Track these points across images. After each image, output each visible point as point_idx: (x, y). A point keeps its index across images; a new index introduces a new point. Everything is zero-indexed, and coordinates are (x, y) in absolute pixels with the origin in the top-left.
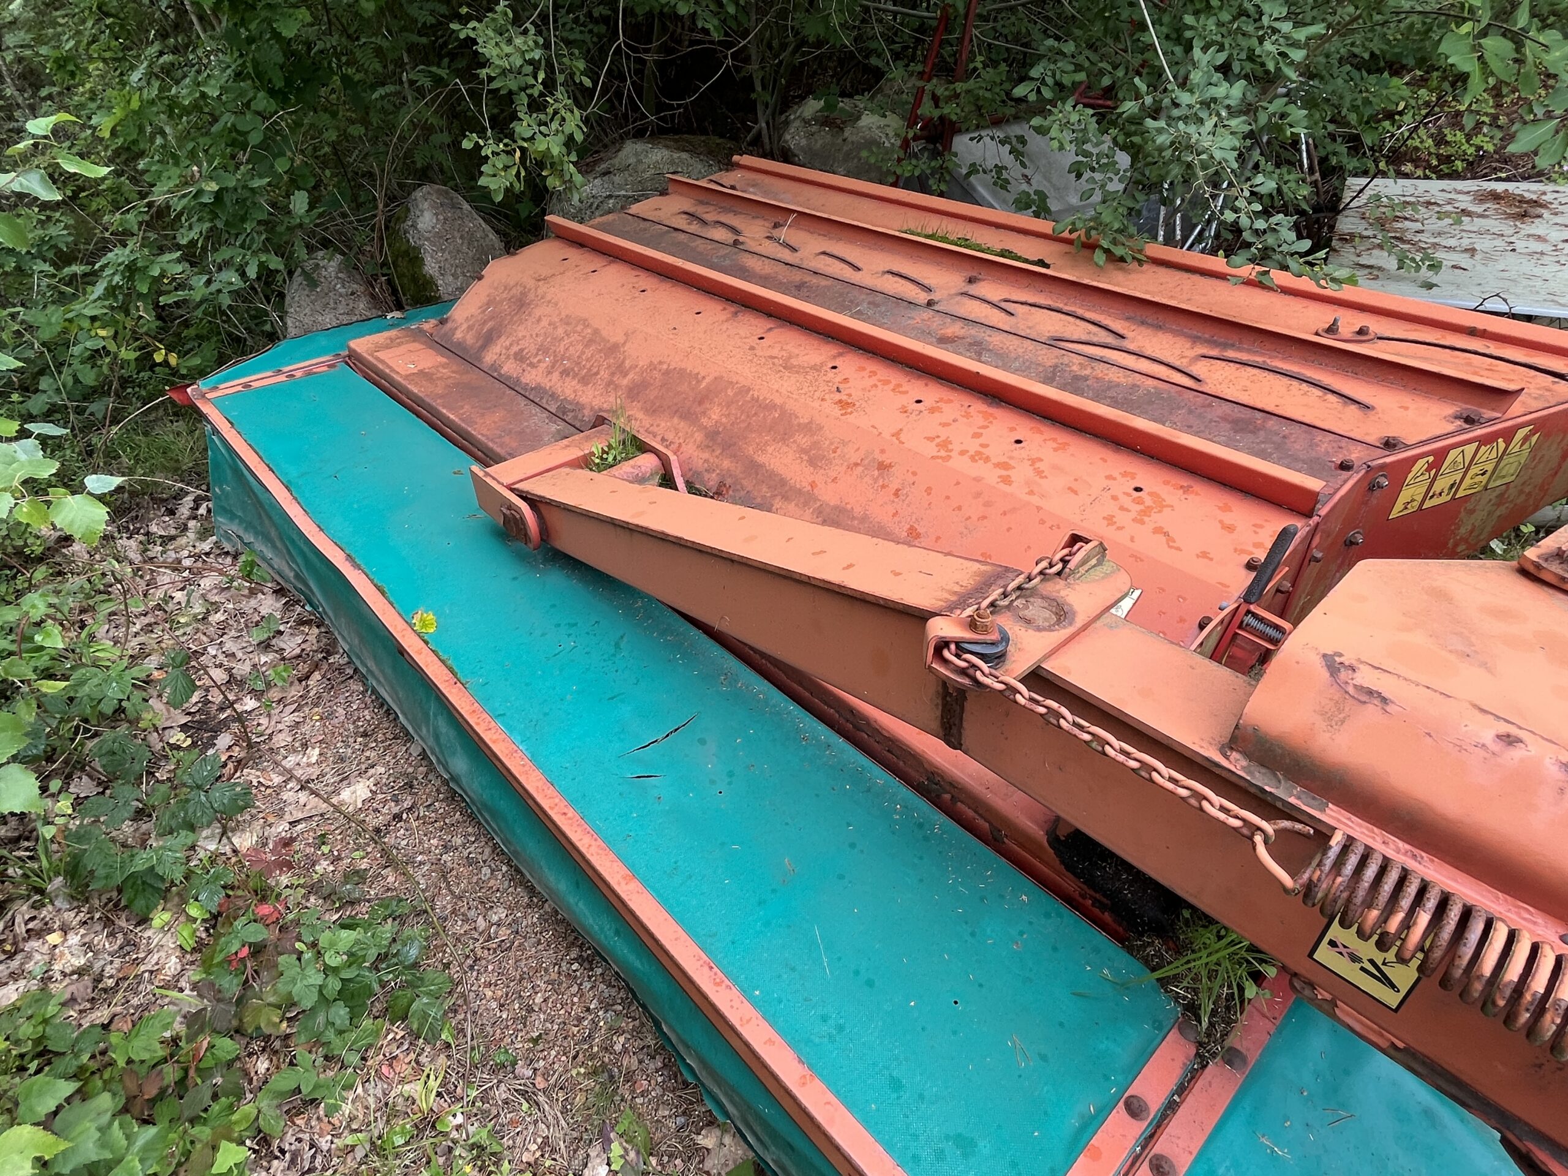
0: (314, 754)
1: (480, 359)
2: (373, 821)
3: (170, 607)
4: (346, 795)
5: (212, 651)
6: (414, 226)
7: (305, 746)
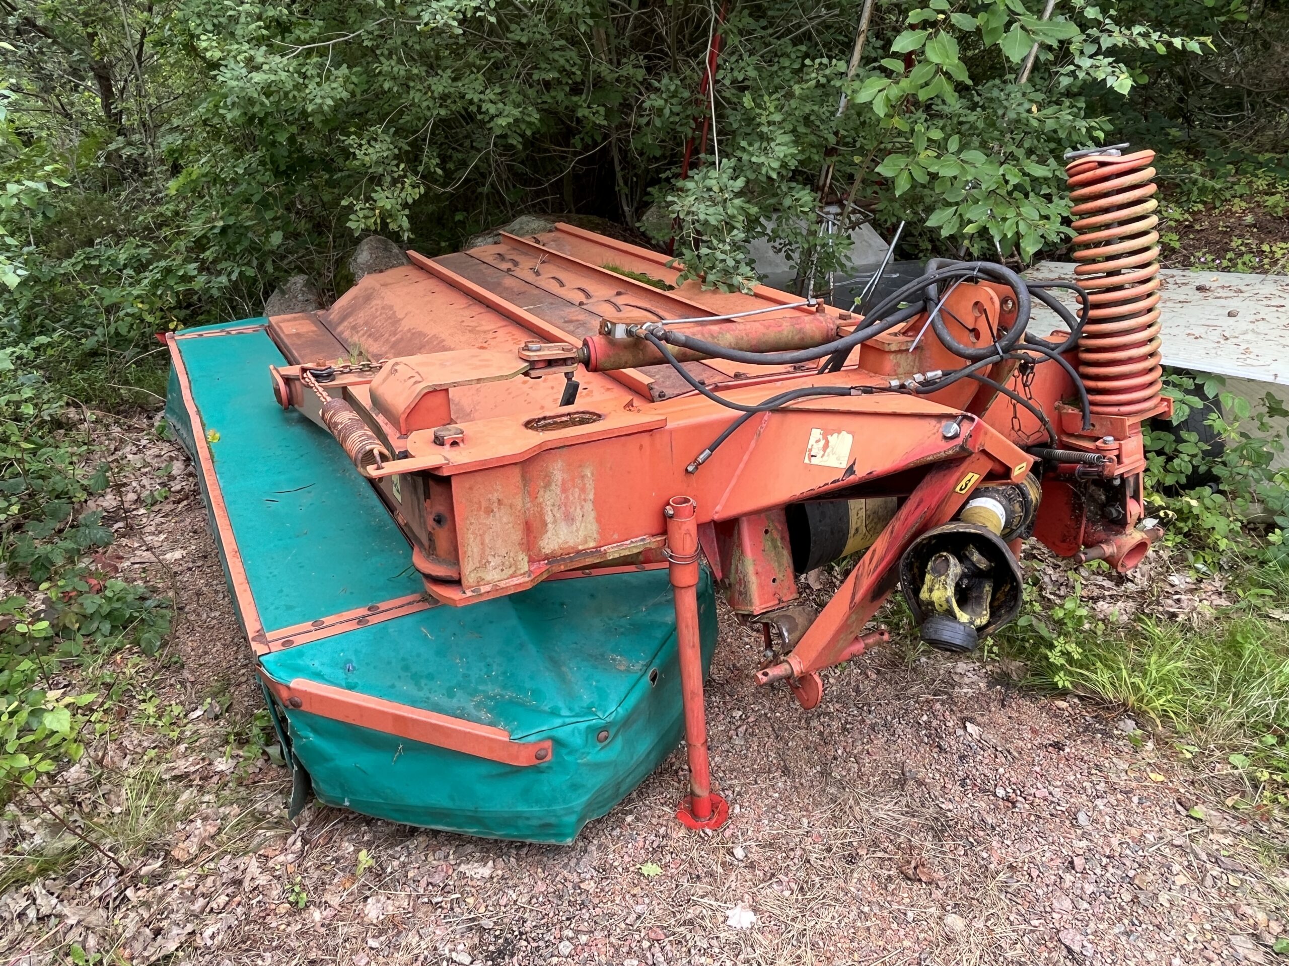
0: (162, 537)
1: (335, 329)
2: (175, 569)
3: (125, 462)
4: (168, 556)
5: (134, 484)
6: (355, 260)
7: (160, 532)
